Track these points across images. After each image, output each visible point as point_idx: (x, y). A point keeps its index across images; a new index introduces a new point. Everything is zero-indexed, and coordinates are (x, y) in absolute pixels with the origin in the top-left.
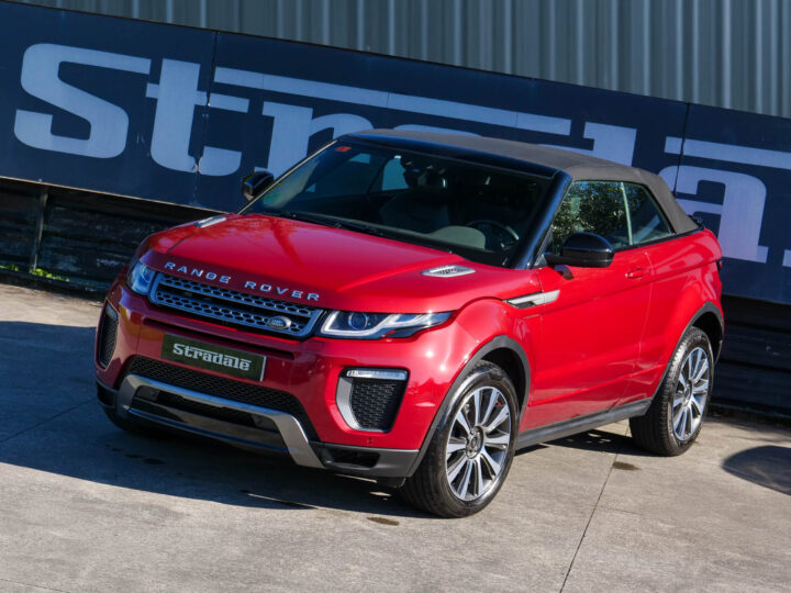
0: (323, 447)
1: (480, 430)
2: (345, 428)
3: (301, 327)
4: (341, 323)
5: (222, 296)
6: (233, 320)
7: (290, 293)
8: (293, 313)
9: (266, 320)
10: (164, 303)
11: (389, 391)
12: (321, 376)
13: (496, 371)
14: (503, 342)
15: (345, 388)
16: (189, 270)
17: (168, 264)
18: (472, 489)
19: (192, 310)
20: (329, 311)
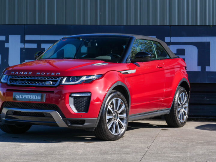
0: (67, 120)
1: (117, 113)
2: (73, 112)
3: (56, 83)
4: (68, 80)
5: (30, 78)
6: (34, 85)
7: (51, 74)
8: (52, 79)
9: (44, 83)
10: (12, 84)
11: (85, 100)
12: (63, 101)
13: (119, 93)
14: (120, 83)
15: (71, 100)
16: (19, 73)
17: (12, 72)
18: (116, 131)
19: (21, 84)
20: (64, 77)
